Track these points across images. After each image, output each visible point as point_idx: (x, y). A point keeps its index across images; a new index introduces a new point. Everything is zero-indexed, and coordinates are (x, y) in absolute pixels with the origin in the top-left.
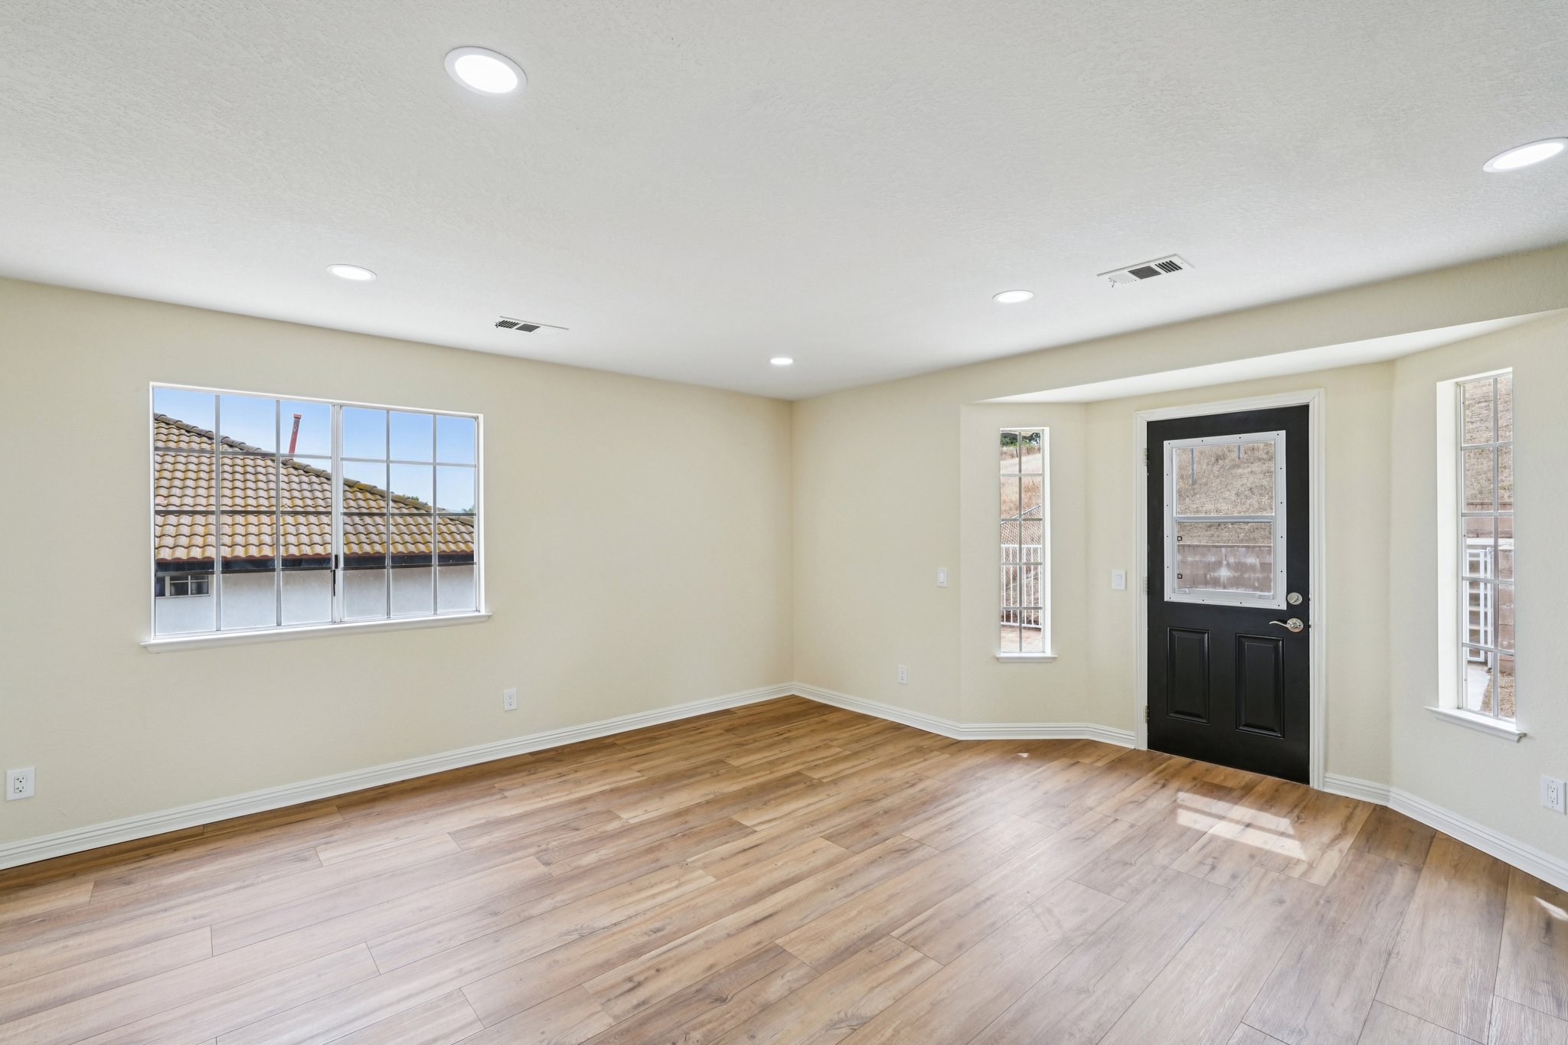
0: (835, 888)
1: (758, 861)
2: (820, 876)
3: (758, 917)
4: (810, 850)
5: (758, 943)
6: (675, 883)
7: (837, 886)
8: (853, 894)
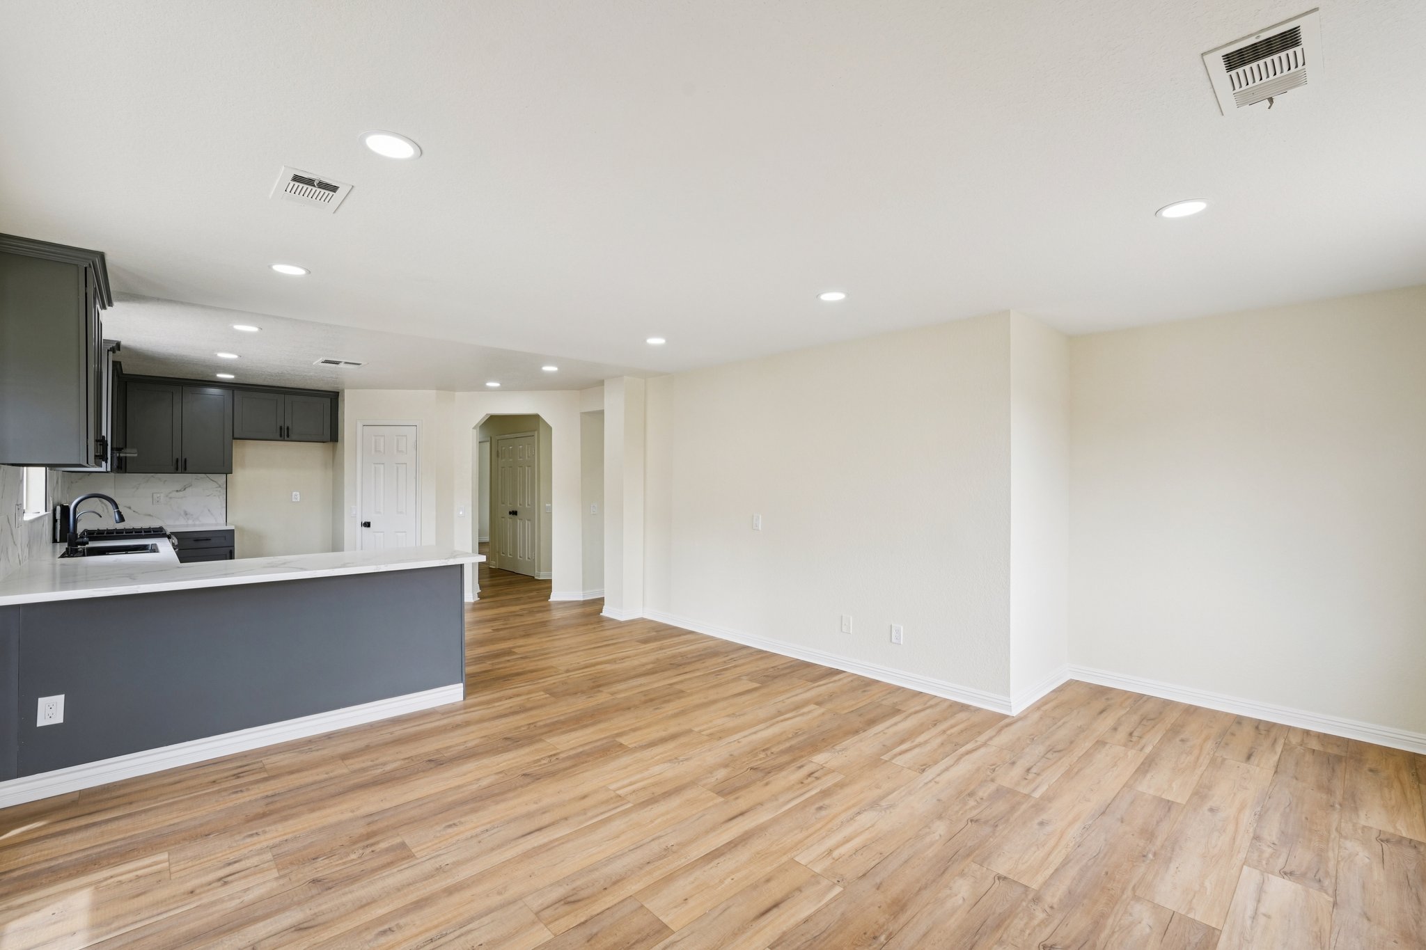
0: (669, 846)
1: (755, 886)
2: (683, 862)
3: (740, 819)
4: (691, 903)
5: (737, 798)
6: (836, 854)
7: (666, 849)
8: (653, 840)
